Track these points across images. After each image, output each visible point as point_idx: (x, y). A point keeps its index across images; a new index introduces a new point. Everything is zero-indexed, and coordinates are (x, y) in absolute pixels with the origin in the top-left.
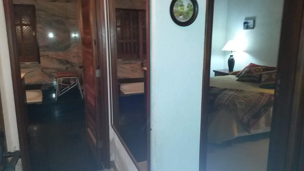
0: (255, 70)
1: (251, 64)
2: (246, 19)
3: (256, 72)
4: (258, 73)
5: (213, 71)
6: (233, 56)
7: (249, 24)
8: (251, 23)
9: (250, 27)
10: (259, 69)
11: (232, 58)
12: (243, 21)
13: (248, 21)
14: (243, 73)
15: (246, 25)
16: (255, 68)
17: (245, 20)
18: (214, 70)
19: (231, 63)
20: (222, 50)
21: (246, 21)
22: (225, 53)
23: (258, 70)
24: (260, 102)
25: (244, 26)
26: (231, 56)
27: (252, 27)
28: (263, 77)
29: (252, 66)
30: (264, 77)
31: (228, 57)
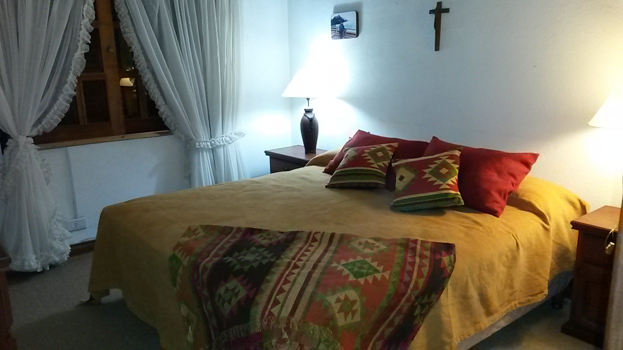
0: (374, 154)
1: (360, 132)
2: (337, 10)
3: (378, 159)
4: (381, 164)
5: (265, 152)
6: (313, 112)
7: (344, 24)
8: (350, 20)
9: (348, 31)
10: (382, 150)
11: (310, 116)
12: (330, 16)
13: (343, 16)
14: (341, 164)
15: (338, 26)
16: (372, 148)
17: (335, 13)
18: (267, 150)
19: (309, 130)
20: (282, 96)
21: (336, 15)
22: (292, 103)
23: (380, 154)
24: (407, 284)
25: (333, 29)
26: (308, 111)
27: (355, 32)
28: (397, 178)
29: (363, 139)
30: (402, 178)
31: (300, 115)
